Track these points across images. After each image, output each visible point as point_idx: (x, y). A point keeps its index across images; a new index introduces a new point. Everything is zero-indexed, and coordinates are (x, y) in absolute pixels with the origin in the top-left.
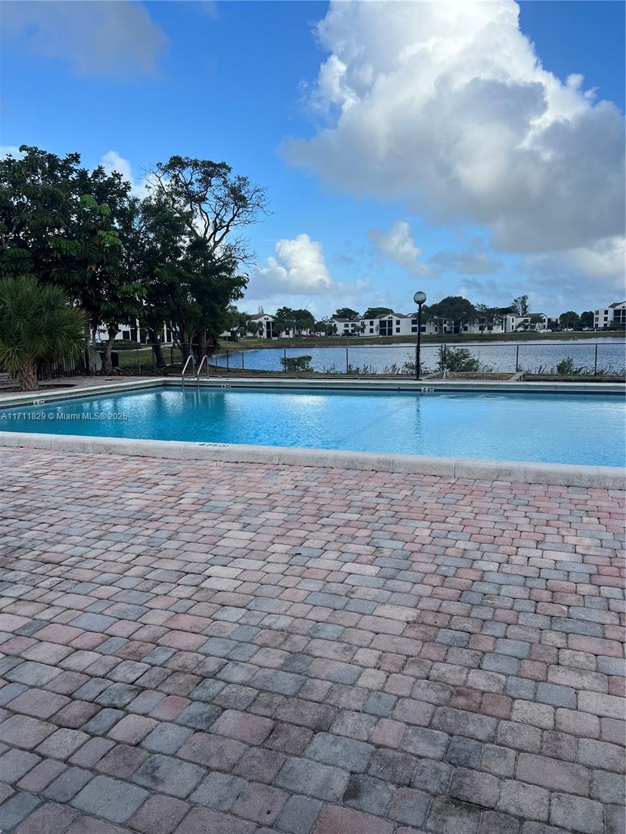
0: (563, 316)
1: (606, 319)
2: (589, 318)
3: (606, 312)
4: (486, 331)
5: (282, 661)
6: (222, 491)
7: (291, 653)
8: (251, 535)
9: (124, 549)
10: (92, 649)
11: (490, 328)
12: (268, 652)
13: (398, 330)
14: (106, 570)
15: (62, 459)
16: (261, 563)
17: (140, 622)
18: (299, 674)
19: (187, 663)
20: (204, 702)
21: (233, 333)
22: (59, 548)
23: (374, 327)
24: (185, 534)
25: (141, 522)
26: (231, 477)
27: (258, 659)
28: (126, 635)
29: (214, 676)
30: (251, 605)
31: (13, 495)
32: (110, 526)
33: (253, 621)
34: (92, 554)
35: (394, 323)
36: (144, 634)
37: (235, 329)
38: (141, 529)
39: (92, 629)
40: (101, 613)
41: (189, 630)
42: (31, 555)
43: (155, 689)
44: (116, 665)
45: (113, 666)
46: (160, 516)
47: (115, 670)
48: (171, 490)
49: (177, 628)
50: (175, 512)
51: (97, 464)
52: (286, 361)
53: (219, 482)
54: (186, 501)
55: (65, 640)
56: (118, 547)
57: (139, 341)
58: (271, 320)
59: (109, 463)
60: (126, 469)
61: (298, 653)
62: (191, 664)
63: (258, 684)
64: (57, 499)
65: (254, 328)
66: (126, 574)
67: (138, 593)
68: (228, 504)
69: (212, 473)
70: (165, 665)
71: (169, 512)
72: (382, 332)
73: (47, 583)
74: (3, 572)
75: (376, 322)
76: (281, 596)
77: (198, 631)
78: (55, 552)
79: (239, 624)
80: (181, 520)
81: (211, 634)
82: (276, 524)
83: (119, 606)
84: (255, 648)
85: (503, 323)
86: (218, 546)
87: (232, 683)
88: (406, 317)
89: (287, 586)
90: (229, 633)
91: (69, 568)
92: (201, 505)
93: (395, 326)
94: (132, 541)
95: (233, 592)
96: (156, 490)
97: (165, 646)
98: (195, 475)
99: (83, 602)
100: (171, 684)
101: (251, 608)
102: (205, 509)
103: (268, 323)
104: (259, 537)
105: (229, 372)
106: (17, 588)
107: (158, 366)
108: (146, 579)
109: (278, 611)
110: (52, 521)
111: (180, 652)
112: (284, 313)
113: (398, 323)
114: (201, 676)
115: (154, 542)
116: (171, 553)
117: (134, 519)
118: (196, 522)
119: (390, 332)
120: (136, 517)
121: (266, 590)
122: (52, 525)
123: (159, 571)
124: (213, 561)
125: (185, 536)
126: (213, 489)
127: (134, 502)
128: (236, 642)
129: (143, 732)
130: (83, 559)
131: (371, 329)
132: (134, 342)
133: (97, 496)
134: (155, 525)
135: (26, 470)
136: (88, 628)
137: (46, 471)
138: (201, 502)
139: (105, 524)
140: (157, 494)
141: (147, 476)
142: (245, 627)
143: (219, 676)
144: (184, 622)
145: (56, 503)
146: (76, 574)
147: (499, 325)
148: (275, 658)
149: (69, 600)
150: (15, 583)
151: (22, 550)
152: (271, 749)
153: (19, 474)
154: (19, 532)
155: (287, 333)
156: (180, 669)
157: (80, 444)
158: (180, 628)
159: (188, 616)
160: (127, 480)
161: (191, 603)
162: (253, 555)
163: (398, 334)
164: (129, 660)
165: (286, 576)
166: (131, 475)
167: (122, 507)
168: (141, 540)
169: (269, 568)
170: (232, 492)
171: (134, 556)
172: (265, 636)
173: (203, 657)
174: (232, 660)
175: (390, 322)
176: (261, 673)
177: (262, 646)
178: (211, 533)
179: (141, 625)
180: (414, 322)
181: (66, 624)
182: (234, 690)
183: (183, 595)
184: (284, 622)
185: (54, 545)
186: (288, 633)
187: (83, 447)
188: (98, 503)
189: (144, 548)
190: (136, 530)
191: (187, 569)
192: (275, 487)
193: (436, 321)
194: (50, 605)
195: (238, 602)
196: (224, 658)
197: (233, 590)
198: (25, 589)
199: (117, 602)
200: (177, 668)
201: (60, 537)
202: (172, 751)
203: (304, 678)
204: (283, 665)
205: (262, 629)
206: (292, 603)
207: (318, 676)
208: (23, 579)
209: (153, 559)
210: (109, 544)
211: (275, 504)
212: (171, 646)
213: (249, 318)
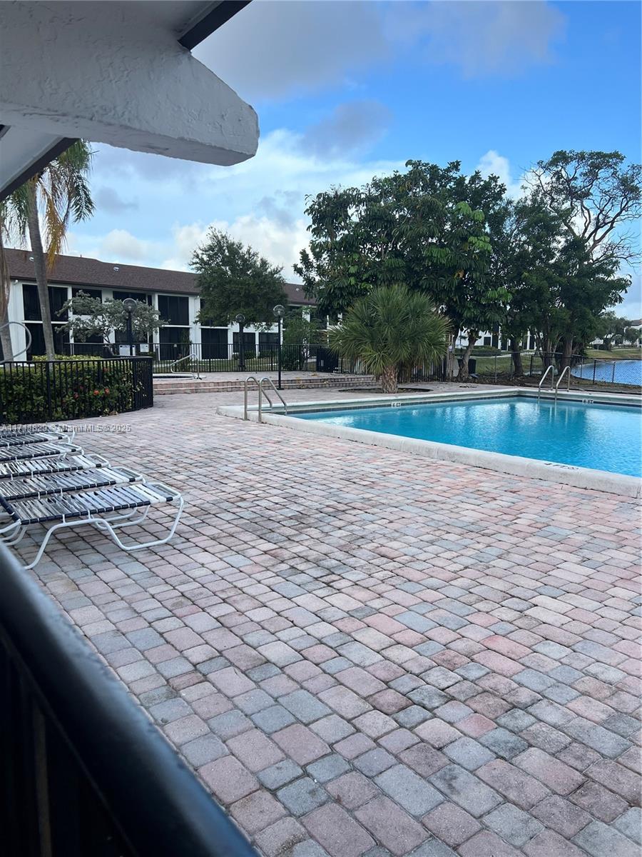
5: (604, 717)
6: (563, 517)
7: (617, 711)
8: (590, 571)
9: (454, 558)
10: (411, 647)
12: (590, 702)
14: (432, 574)
15: (409, 461)
16: (598, 605)
17: (458, 633)
18: (622, 736)
19: (499, 687)
20: (511, 731)
21: (606, 341)
22: (395, 544)
24: (516, 556)
25: (473, 535)
26: (576, 504)
27: (579, 705)
28: (444, 642)
29: (525, 708)
30: (578, 647)
31: (363, 488)
32: (443, 533)
33: (577, 664)
34: (422, 557)
36: (460, 645)
37: (609, 336)
38: (473, 541)
39: (413, 628)
40: (423, 615)
41: (506, 654)
42: (370, 546)
43: (464, 702)
44: (431, 668)
45: (427, 668)
46: (493, 532)
47: (428, 672)
48: (508, 508)
49: (494, 649)
50: (510, 531)
51: (440, 470)
53: (561, 507)
54: (523, 522)
55: (389, 631)
56: (448, 555)
57: (499, 347)
59: (451, 470)
60: (466, 478)
61: (626, 713)
62: (503, 689)
63: (572, 732)
64: (399, 498)
65: (633, 336)
66: (452, 582)
67: (461, 604)
68: (569, 532)
69: (555, 496)
70: (476, 682)
71: (503, 529)
73: (381, 575)
74: (346, 557)
76: (615, 647)
77: (516, 658)
78: (391, 548)
79: (561, 663)
80: (514, 540)
81: (528, 664)
82: (622, 565)
83: (441, 612)
84: (575, 693)
86: (549, 575)
87: (543, 721)
89: (624, 637)
90: (548, 669)
91: (401, 565)
92: (538, 528)
94: (461, 552)
95: (559, 628)
96: (493, 504)
97: (479, 663)
98: (536, 495)
99: (409, 600)
100: (480, 702)
101: (577, 650)
102: (542, 533)
104: (598, 576)
105: (594, 385)
106: (355, 573)
107: (515, 375)
108: (470, 593)
109: (608, 661)
110: (392, 517)
111: (494, 674)
114: (511, 703)
115: (483, 557)
116: (500, 573)
117: (467, 530)
118: (529, 546)
120: (468, 528)
121: (597, 635)
122: (391, 522)
123: (483, 587)
124: (542, 590)
125: (516, 558)
126: (554, 514)
127: (470, 514)
128: (555, 681)
129: (446, 739)
130: (414, 559)
132: (494, 349)
133: (435, 501)
134: (488, 540)
135: (377, 467)
136: (410, 626)
137: (392, 470)
138: (539, 525)
139: (439, 530)
140: (493, 509)
141: (486, 489)
142: (567, 668)
143: (530, 709)
144: (502, 644)
145: (398, 501)
146: (408, 572)
148: (597, 711)
149: (397, 596)
150: (355, 568)
151: (363, 540)
152: (575, 804)
153: (370, 470)
154: (363, 523)
156: (491, 690)
157: (426, 448)
158: (497, 650)
159: (507, 640)
160: (466, 490)
161: (512, 628)
162: (588, 593)
164: (443, 666)
165: (624, 625)
166: (470, 486)
167: (457, 516)
168: (471, 552)
169: (604, 612)
170: (575, 520)
171: (462, 567)
172: (589, 684)
173: (515, 685)
174: (546, 698)
176: (577, 721)
177: (583, 694)
178: (544, 560)
179: (459, 636)
181: (392, 617)
182: (544, 729)
183: (504, 617)
184: (614, 675)
185: (391, 541)
186: (617, 689)
187: (429, 452)
188: (435, 508)
189: (473, 561)
190: (467, 542)
191: (513, 592)
192: (628, 523)
194: (380, 596)
195: (563, 640)
196: (539, 693)
197: (559, 625)
198: (362, 576)
199: (440, 608)
200: (487, 688)
201: (397, 535)
202: (471, 767)
203: (628, 743)
204: (606, 721)
205: (586, 675)
206: (627, 657)
208: (362, 567)
209: (480, 574)
210: (440, 550)
211: (624, 543)
212: (485, 664)
213: (629, 324)
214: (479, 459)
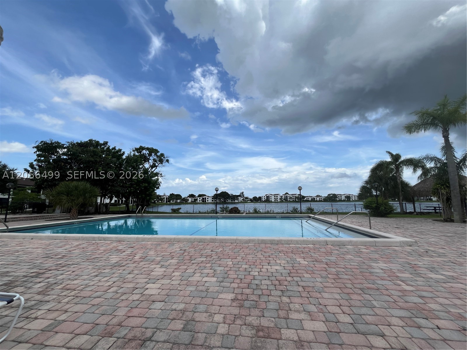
0: (254, 198)
1: (264, 199)
2: (260, 198)
3: (264, 197)
4: (233, 202)
5: (182, 326)
6: (152, 253)
7: (186, 321)
8: (165, 269)
9: (108, 279)
10: (85, 334)
11: (234, 201)
12: (176, 322)
13: (208, 201)
14: (98, 290)
15: (84, 244)
16: (169, 281)
17: (113, 315)
18: (191, 331)
19: (136, 335)
21: (154, 201)
22: (75, 282)
23: (200, 200)
24: (136, 271)
25: (117, 267)
26: (155, 247)
27: (171, 327)
28: (105, 323)
29: (150, 339)
30: (167, 300)
31: (57, 259)
32: (102, 270)
33: (168, 308)
34: (92, 283)
35: (207, 199)
36: (115, 321)
38: (117, 270)
39: (87, 322)
40: (93, 313)
41: (138, 316)
42: (60, 287)
44: (98, 341)
45: (96, 342)
46: (125, 264)
47: (97, 344)
48: (131, 253)
49: (131, 316)
50: (132, 262)
51: (99, 245)
52: (172, 210)
53: (150, 249)
54: (137, 258)
55: (71, 330)
56: (106, 279)
57: (120, 203)
58: (168, 197)
59: (105, 244)
60: (111, 246)
61: (189, 320)
62: (138, 334)
63: (172, 340)
64: (78, 260)
65: (162, 199)
66: (108, 291)
67: (113, 300)
68: (154, 257)
69: (147, 246)
70: (125, 337)
71: (129, 262)
72: (203, 201)
73: (66, 300)
74: (43, 297)
75: (201, 198)
76: (179, 294)
77: (142, 316)
78: (73, 284)
79: (162, 310)
80: (135, 265)
81: (148, 317)
82: (174, 264)
83: (103, 307)
84: (169, 321)
85: (238, 199)
86: (150, 275)
87: (159, 342)
88: (210, 197)
89: (181, 289)
90: (157, 315)
91: (79, 291)
92: (143, 259)
93: (207, 200)
94: (111, 276)
95: (158, 295)
96: (124, 254)
97: (125, 326)
98: (141, 247)
99: (84, 307)
101: (167, 301)
102: (145, 260)
103: (167, 198)
104: (168, 270)
106: (49, 304)
107: (128, 211)
108: (117, 293)
109: (178, 301)
110: (74, 269)
111: (133, 329)
112: (172, 195)
113: (208, 198)
114: (144, 340)
115: (122, 276)
116: (130, 280)
117: (114, 266)
118: (141, 266)
119: (205, 201)
120: (114, 265)
121: (172, 292)
122: (73, 272)
123: (124, 288)
124: (149, 282)
125: (136, 272)
126: (148, 252)
127: (114, 259)
128: (160, 319)
130: (87, 286)
131: (199, 200)
132: (118, 204)
133: (97, 258)
134: (123, 268)
135: (66, 249)
136: (85, 322)
137: (75, 249)
138: (143, 257)
139: (100, 269)
140: (125, 255)
141: (121, 249)
142: (164, 311)
143: (153, 339)
144: (136, 312)
145: (78, 262)
146: (83, 294)
147: (236, 200)
148: (179, 325)
149: (77, 308)
150: (49, 302)
151: (56, 284)
153: (62, 251)
154: (57, 275)
155: (173, 201)
156: (133, 338)
157: (93, 237)
158: (133, 316)
159: (137, 309)
160: (112, 250)
161: (139, 302)
162: (166, 278)
163: (208, 202)
164: (106, 337)
165: (180, 285)
166: (114, 249)
167: (108, 261)
168: (116, 275)
169: (173, 283)
170: (156, 253)
171: (112, 282)
172: (174, 314)
173: (144, 330)
174: (159, 329)
175: (205, 198)
176: (173, 334)
177: (172, 320)
178: (148, 270)
179: (114, 316)
180: (212, 198)
181: (74, 321)
182: (160, 346)
183: (135, 299)
184: (182, 306)
185: (74, 281)
186: (183, 311)
187: (94, 239)
188: (98, 260)
189: (118, 278)
190: (114, 271)
191: (137, 287)
192: (173, 250)
193: (219, 198)
194: (66, 311)
195: (160, 299)
196: (155, 328)
197: (158, 294)
198: (54, 304)
199: (102, 306)
200: (131, 338)
201: (77, 277)
203: (193, 333)
204: (183, 328)
205: (172, 311)
206: (184, 297)
207: (199, 332)
208: (54, 299)
209: (121, 283)
210: (100, 278)
211: (173, 256)
212: (128, 326)
213: (160, 196)
214: (117, 238)
